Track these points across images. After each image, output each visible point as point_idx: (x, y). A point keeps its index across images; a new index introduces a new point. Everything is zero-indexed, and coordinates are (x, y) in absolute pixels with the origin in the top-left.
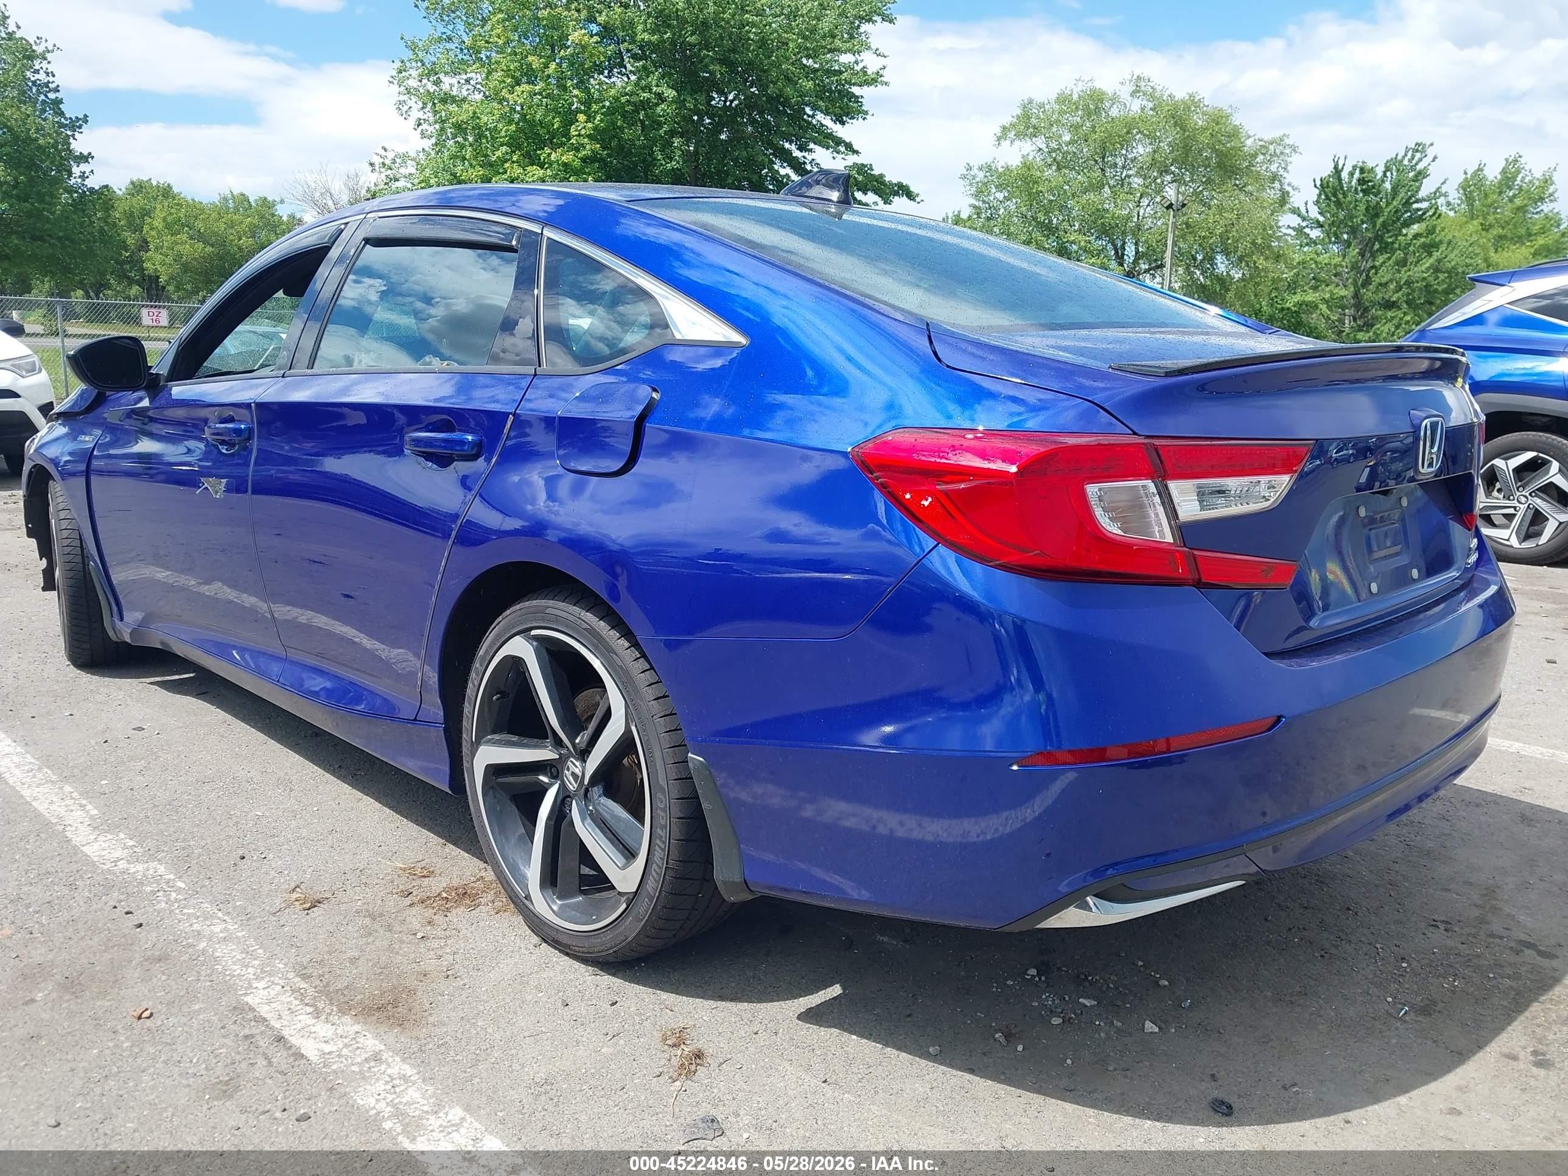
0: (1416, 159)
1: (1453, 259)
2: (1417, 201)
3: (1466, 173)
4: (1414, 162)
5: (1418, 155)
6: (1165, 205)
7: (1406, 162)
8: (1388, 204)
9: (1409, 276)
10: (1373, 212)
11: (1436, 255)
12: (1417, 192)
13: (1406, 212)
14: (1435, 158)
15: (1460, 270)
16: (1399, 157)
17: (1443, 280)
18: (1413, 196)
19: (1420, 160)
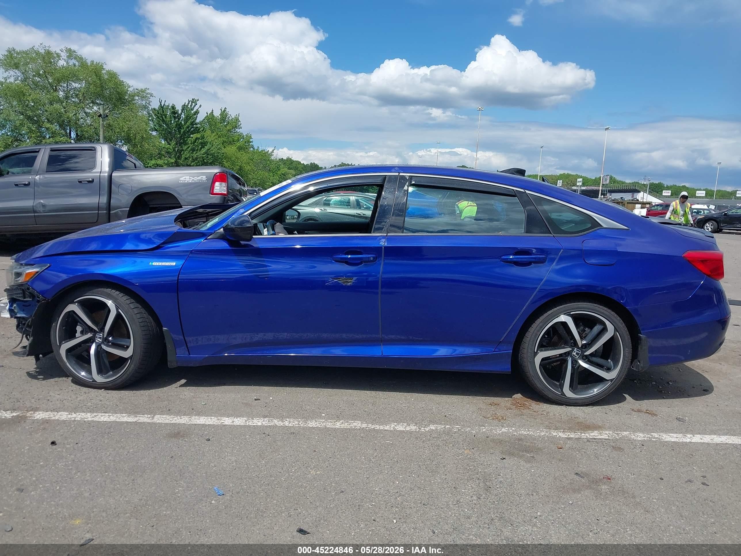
0: (193, 105)
1: (214, 150)
2: (196, 124)
3: (207, 113)
4: (192, 107)
5: (194, 104)
6: (98, 115)
7: (189, 106)
8: (185, 124)
9: (197, 155)
10: (179, 126)
11: (206, 148)
12: (195, 120)
13: (192, 128)
14: (200, 106)
15: (216, 155)
16: (186, 104)
17: (210, 158)
18: (194, 121)
19: (195, 106)
